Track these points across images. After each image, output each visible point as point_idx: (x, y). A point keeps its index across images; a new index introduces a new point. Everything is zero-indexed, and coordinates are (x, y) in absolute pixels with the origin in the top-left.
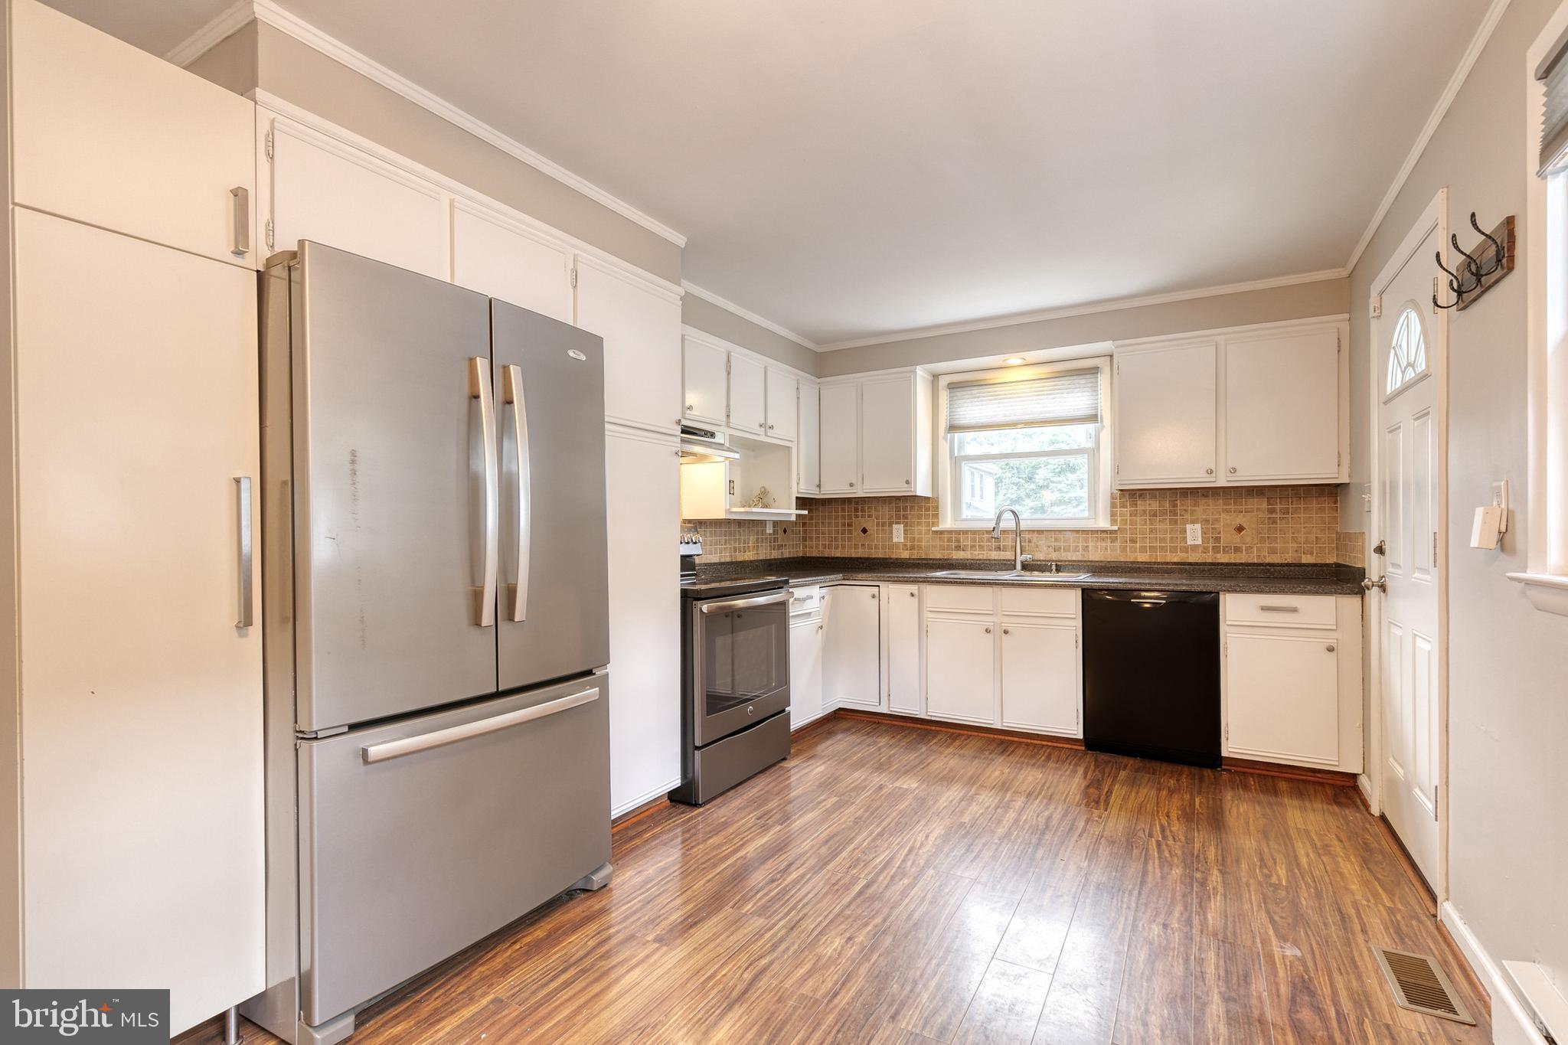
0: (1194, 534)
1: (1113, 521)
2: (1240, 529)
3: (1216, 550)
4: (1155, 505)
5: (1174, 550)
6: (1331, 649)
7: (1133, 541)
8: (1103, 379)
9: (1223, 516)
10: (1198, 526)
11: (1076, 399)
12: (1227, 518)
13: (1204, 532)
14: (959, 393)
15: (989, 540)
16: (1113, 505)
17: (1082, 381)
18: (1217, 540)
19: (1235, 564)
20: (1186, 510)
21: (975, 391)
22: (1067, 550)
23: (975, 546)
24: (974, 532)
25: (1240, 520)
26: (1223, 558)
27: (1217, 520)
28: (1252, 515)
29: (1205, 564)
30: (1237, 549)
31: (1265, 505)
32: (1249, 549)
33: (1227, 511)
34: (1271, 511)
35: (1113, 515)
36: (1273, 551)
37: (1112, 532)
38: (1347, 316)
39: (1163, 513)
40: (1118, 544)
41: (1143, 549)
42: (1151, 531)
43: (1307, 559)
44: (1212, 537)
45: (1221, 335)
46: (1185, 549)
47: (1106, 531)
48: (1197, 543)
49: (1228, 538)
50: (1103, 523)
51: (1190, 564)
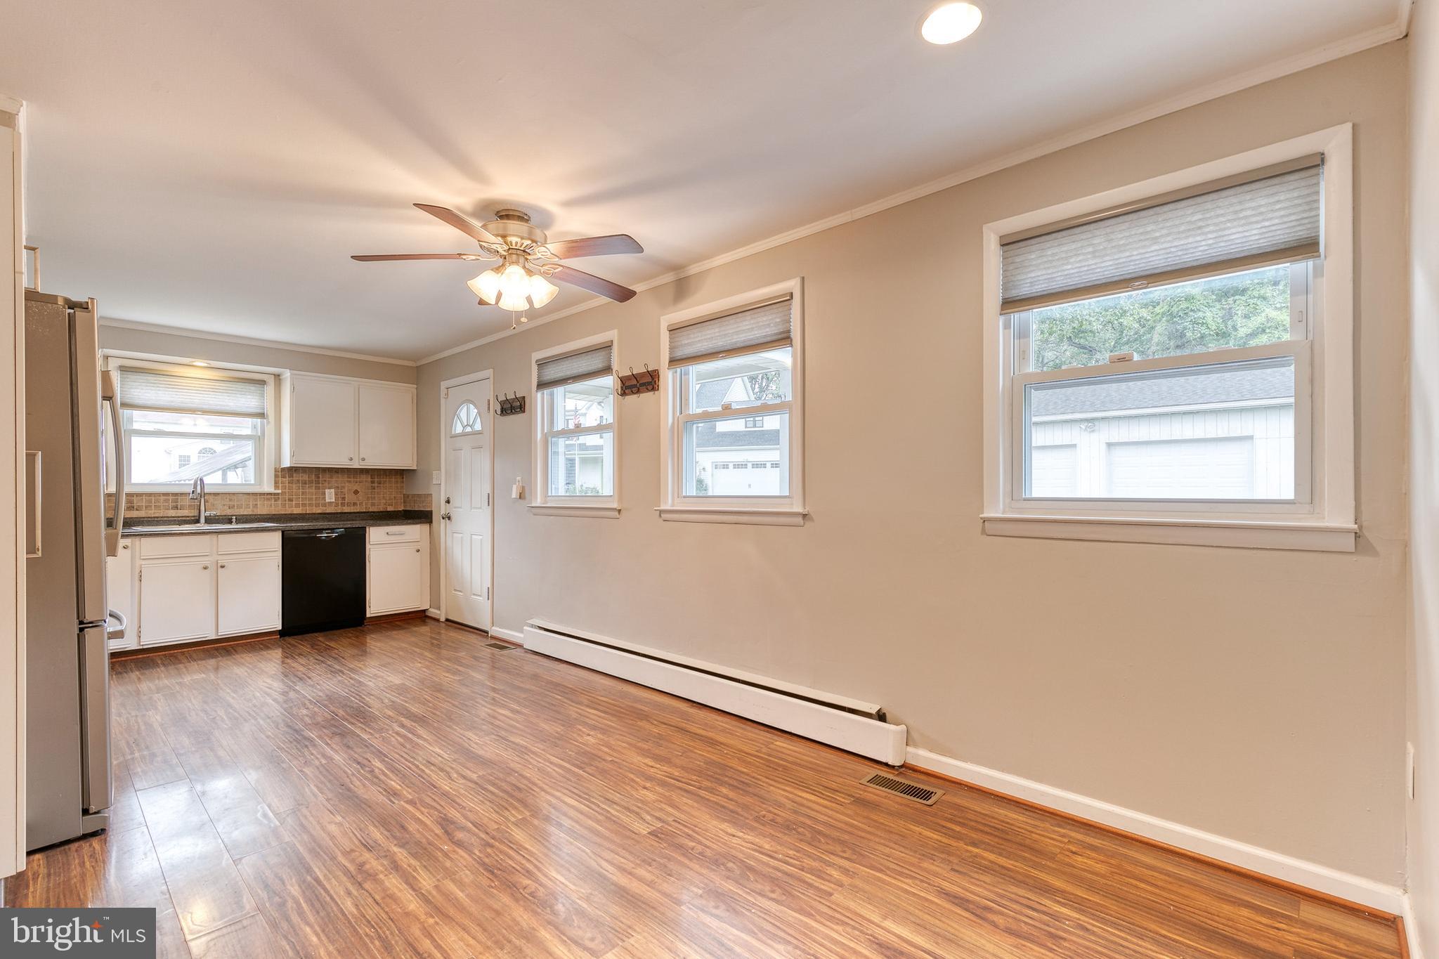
0: (330, 495)
1: (276, 487)
2: (356, 492)
3: (343, 504)
4: (306, 477)
5: (317, 505)
6: (418, 551)
7: (290, 500)
8: (270, 389)
9: (347, 484)
10: (333, 490)
11: (248, 400)
12: (349, 486)
13: (336, 494)
14: (132, 377)
15: (166, 501)
16: (276, 476)
17: (252, 388)
18: (344, 499)
19: (354, 513)
20: (325, 481)
21: (151, 378)
22: (239, 507)
23: (151, 506)
24: (150, 495)
25: (356, 487)
26: (346, 509)
27: (344, 487)
28: (363, 484)
29: (337, 513)
30: (355, 504)
31: (369, 479)
32: (361, 504)
33: (350, 482)
34: (373, 482)
35: (276, 483)
36: (373, 504)
37: (275, 494)
38: (415, 386)
39: (311, 482)
40: (280, 502)
41: (297, 506)
42: (303, 493)
43: (390, 509)
44: (340, 497)
45: (355, 381)
46: (324, 505)
47: (271, 494)
48: (332, 501)
49: (349, 497)
50: (268, 487)
51: (328, 514)
